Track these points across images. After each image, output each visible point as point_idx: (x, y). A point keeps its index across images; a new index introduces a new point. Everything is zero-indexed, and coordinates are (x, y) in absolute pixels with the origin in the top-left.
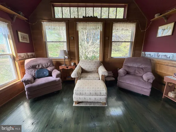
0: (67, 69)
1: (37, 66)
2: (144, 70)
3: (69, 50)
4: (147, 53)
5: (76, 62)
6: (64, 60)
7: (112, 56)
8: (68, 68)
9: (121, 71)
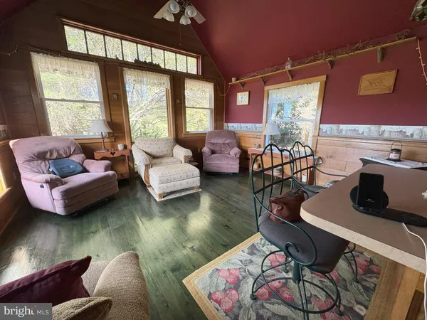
0: (112, 156)
1: (49, 153)
2: (230, 146)
3: (109, 120)
4: (229, 124)
5: (127, 143)
6: (101, 140)
7: (187, 130)
8: (115, 155)
9: (206, 149)
